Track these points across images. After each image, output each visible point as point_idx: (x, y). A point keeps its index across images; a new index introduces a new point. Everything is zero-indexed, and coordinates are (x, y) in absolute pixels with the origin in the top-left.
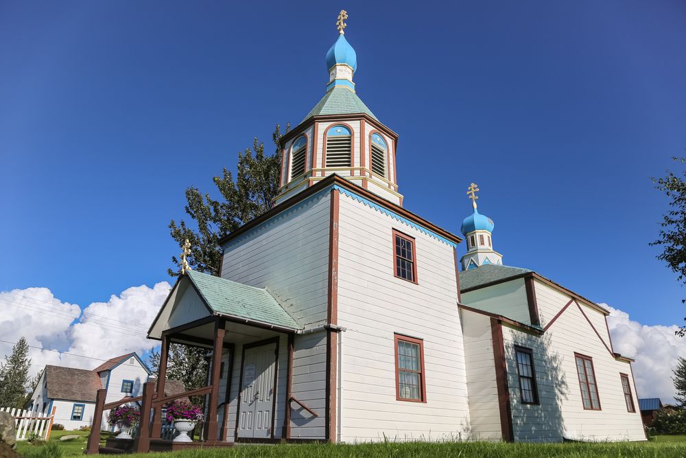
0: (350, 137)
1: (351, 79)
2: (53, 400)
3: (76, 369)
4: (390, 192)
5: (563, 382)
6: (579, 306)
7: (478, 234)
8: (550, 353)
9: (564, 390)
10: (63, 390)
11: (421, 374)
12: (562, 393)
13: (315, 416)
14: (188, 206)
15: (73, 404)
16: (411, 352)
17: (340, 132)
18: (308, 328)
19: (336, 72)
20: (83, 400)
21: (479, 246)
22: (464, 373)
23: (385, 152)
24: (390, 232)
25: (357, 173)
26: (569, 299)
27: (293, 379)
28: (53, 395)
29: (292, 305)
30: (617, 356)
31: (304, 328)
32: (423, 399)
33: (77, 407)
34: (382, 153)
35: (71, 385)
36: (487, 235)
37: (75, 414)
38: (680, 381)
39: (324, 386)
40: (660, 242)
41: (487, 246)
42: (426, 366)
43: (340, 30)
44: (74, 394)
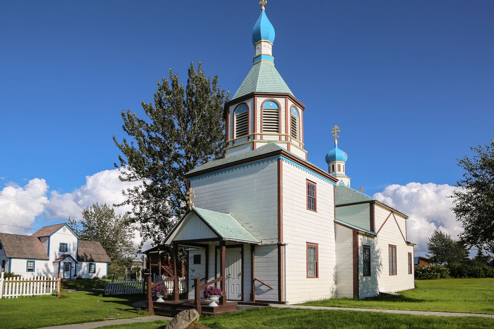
0: (278, 110)
1: (271, 54)
2: (11, 258)
3: (22, 236)
4: (300, 149)
5: (381, 264)
6: (394, 217)
7: (337, 163)
8: (377, 248)
9: (381, 269)
10: (16, 251)
11: (317, 263)
12: (379, 270)
13: (271, 289)
14: (124, 125)
15: (26, 261)
16: (312, 251)
17: (272, 106)
18: (264, 242)
19: (261, 47)
20: (33, 258)
21: (337, 172)
22: (335, 260)
23: (297, 119)
24: (305, 181)
25: (283, 138)
26: (389, 213)
27: (255, 269)
28: (11, 255)
29: (252, 227)
30: (408, 243)
31: (262, 242)
32: (317, 276)
33: (29, 263)
34: (295, 120)
35: (21, 247)
36: (342, 164)
37: (29, 268)
38: (431, 245)
39: (277, 274)
40: (452, 197)
41: (342, 172)
42: (319, 258)
43: (261, 5)
44: (25, 254)
